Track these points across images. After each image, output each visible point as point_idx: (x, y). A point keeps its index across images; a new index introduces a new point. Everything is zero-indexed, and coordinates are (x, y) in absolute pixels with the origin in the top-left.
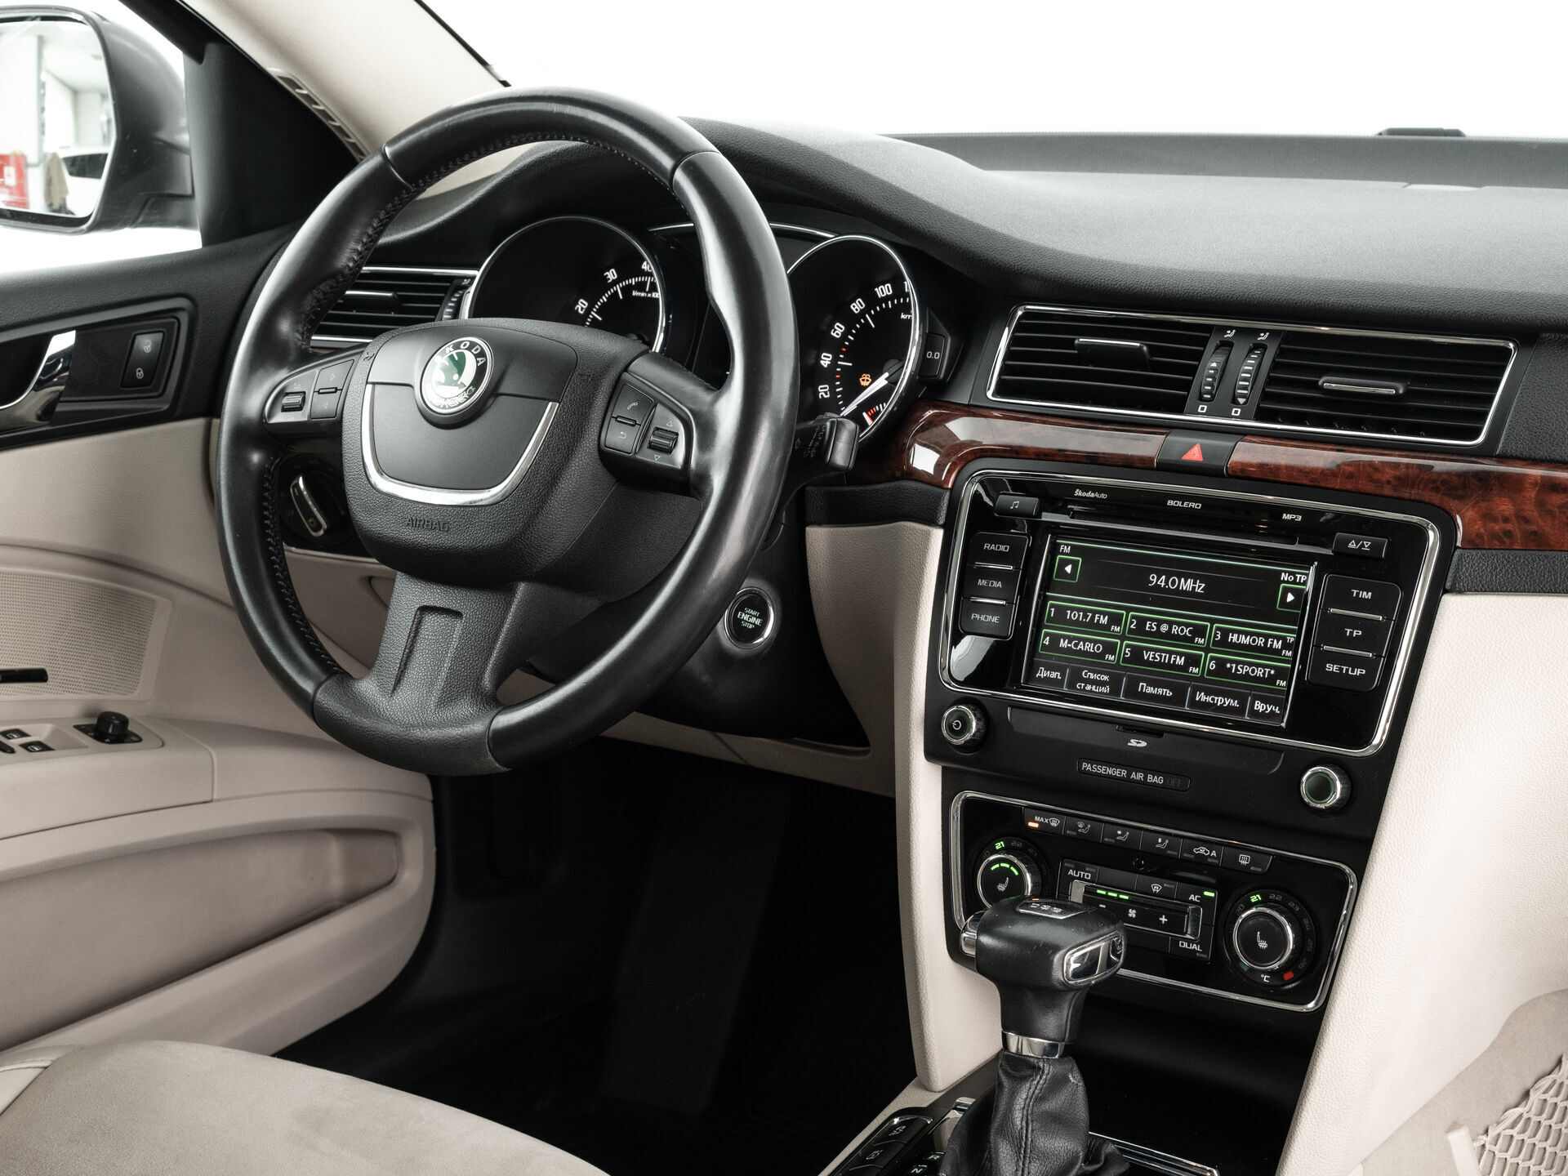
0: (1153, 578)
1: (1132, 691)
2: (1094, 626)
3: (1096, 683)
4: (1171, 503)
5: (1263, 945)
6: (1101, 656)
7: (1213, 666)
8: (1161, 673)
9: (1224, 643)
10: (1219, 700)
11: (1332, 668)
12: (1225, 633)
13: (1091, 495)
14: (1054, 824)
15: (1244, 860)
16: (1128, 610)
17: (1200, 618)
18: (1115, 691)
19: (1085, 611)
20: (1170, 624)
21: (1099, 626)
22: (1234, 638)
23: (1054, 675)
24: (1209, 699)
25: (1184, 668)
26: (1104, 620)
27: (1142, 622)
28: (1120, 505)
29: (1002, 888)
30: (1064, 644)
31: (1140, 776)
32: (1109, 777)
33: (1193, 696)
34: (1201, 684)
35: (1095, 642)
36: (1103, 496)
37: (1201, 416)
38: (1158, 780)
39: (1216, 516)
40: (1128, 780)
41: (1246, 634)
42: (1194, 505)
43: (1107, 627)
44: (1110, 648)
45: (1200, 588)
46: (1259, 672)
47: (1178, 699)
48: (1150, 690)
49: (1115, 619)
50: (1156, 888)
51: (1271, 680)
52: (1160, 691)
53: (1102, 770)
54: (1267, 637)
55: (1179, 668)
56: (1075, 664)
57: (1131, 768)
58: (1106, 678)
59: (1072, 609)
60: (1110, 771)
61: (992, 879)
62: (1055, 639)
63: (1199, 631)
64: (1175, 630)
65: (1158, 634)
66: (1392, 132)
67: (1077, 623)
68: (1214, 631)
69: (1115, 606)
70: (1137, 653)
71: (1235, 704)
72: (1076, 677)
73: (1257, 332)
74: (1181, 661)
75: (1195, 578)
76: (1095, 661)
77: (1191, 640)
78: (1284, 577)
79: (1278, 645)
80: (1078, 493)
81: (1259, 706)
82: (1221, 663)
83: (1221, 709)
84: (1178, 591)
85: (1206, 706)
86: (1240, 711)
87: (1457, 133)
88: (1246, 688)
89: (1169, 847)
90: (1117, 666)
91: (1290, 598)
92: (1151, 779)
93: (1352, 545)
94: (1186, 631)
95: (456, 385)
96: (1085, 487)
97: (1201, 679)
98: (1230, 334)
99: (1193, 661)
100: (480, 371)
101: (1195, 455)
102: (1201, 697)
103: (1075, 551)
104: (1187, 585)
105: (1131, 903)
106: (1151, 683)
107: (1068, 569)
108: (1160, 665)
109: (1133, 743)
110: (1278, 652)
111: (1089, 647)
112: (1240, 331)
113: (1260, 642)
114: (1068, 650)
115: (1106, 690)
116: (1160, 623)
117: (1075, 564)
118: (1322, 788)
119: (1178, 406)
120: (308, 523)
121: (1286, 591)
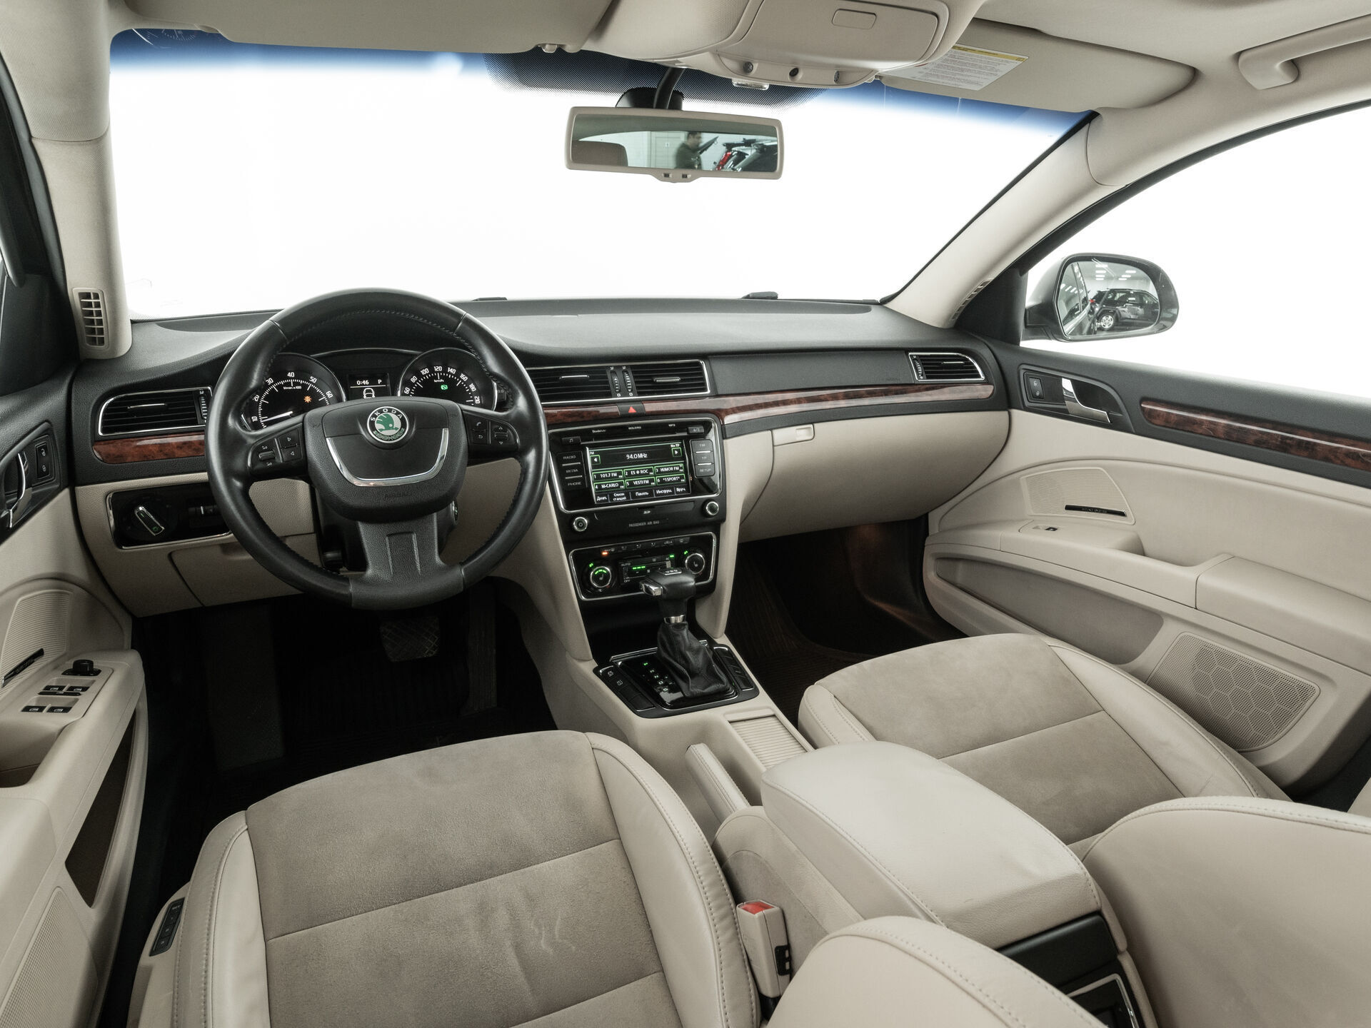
0: (628, 456)
1: (634, 496)
2: (612, 478)
3: (619, 497)
4: (630, 428)
5: (696, 565)
6: (619, 487)
7: (659, 481)
8: (642, 488)
9: (660, 473)
10: (665, 491)
11: (702, 471)
12: (659, 469)
13: (599, 431)
14: (613, 550)
15: (681, 541)
16: (623, 469)
17: (649, 466)
18: (628, 498)
19: (607, 473)
20: (639, 470)
21: (614, 477)
22: (662, 470)
23: (603, 498)
24: (661, 492)
25: (650, 484)
26: (615, 475)
27: (629, 472)
28: (611, 433)
29: (601, 579)
30: (603, 487)
31: (651, 523)
32: (640, 526)
33: (656, 492)
34: (657, 487)
35: (615, 483)
36: (604, 431)
37: (619, 398)
38: (657, 522)
39: (647, 429)
40: (647, 525)
41: (666, 467)
42: (638, 428)
43: (617, 477)
44: (621, 484)
45: (645, 456)
46: (675, 479)
47: (651, 494)
48: (640, 494)
49: (619, 473)
50: (654, 560)
51: (679, 480)
52: (644, 494)
53: (637, 525)
54: (673, 467)
55: (647, 484)
56: (610, 493)
57: (647, 521)
58: (623, 494)
59: (602, 474)
60: (640, 524)
61: (596, 578)
62: (600, 486)
63: (650, 470)
64: (642, 472)
65: (636, 475)
66: (481, 299)
67: (606, 478)
68: (655, 469)
69: (619, 469)
70: (631, 483)
71: (670, 491)
72: (612, 497)
73: (621, 367)
74: (647, 482)
75: (643, 453)
76: (617, 490)
77: (648, 474)
78: (672, 446)
79: (677, 468)
80: (594, 431)
81: (678, 490)
82: (661, 479)
83: (666, 494)
84: (638, 459)
85: (661, 494)
86: (673, 493)
87: (505, 299)
88: (672, 485)
89: (656, 545)
90: (625, 489)
91: (676, 452)
92: (655, 523)
93: (695, 431)
94: (646, 471)
95: (393, 429)
96: (596, 429)
97: (656, 486)
98: (612, 369)
99: (651, 481)
100: (403, 420)
101: (632, 410)
102: (658, 492)
103: (596, 453)
104: (641, 456)
105: (647, 568)
106: (640, 492)
107: (596, 460)
108: (641, 485)
109: (645, 512)
110: (678, 471)
111: (613, 485)
112: (615, 367)
113: (672, 469)
114: (606, 488)
115: (625, 498)
116: (636, 471)
117: (598, 457)
118: (712, 509)
119: (609, 395)
120: (152, 530)
121: (674, 450)
